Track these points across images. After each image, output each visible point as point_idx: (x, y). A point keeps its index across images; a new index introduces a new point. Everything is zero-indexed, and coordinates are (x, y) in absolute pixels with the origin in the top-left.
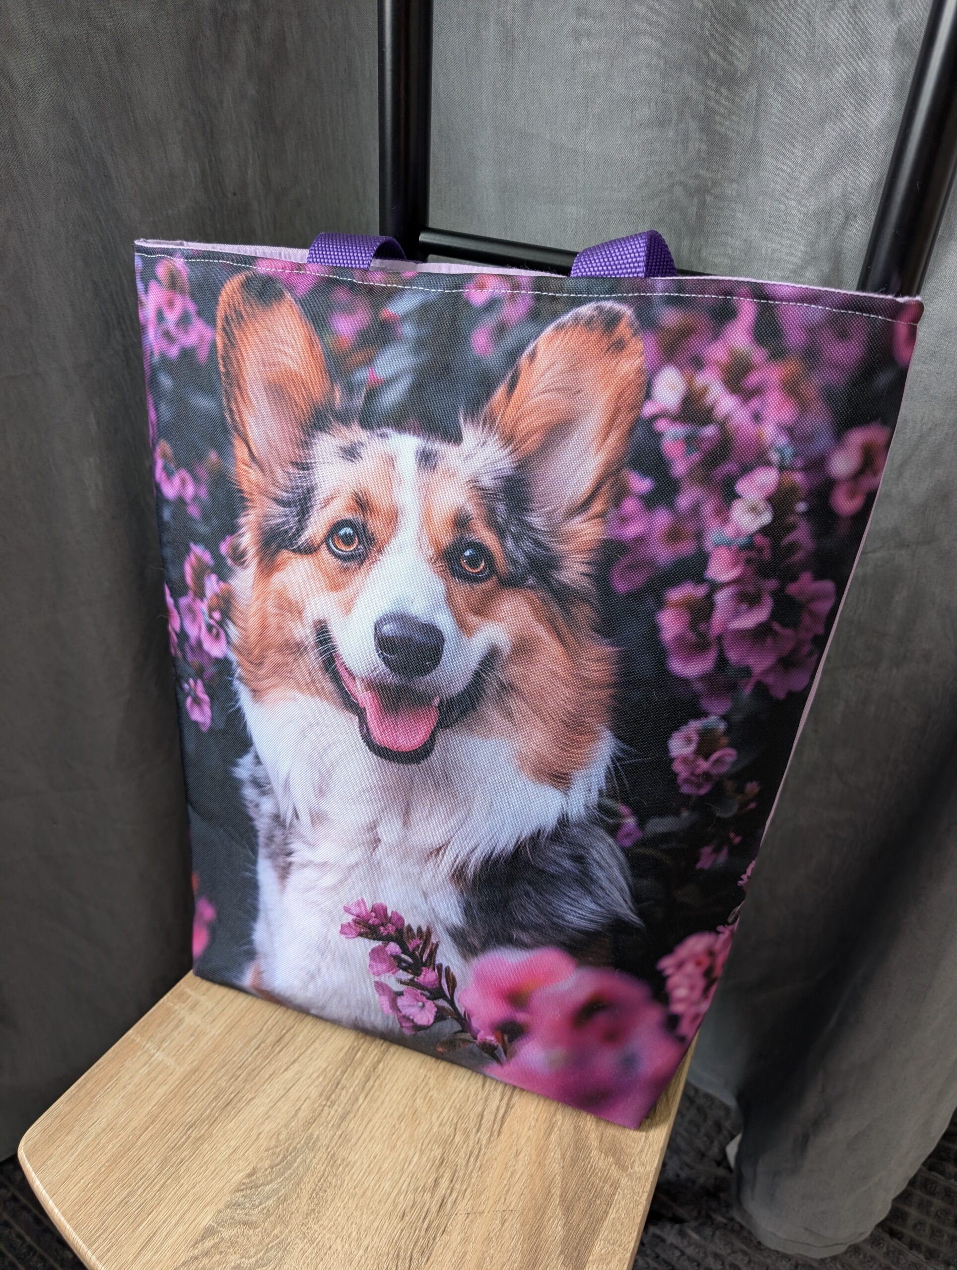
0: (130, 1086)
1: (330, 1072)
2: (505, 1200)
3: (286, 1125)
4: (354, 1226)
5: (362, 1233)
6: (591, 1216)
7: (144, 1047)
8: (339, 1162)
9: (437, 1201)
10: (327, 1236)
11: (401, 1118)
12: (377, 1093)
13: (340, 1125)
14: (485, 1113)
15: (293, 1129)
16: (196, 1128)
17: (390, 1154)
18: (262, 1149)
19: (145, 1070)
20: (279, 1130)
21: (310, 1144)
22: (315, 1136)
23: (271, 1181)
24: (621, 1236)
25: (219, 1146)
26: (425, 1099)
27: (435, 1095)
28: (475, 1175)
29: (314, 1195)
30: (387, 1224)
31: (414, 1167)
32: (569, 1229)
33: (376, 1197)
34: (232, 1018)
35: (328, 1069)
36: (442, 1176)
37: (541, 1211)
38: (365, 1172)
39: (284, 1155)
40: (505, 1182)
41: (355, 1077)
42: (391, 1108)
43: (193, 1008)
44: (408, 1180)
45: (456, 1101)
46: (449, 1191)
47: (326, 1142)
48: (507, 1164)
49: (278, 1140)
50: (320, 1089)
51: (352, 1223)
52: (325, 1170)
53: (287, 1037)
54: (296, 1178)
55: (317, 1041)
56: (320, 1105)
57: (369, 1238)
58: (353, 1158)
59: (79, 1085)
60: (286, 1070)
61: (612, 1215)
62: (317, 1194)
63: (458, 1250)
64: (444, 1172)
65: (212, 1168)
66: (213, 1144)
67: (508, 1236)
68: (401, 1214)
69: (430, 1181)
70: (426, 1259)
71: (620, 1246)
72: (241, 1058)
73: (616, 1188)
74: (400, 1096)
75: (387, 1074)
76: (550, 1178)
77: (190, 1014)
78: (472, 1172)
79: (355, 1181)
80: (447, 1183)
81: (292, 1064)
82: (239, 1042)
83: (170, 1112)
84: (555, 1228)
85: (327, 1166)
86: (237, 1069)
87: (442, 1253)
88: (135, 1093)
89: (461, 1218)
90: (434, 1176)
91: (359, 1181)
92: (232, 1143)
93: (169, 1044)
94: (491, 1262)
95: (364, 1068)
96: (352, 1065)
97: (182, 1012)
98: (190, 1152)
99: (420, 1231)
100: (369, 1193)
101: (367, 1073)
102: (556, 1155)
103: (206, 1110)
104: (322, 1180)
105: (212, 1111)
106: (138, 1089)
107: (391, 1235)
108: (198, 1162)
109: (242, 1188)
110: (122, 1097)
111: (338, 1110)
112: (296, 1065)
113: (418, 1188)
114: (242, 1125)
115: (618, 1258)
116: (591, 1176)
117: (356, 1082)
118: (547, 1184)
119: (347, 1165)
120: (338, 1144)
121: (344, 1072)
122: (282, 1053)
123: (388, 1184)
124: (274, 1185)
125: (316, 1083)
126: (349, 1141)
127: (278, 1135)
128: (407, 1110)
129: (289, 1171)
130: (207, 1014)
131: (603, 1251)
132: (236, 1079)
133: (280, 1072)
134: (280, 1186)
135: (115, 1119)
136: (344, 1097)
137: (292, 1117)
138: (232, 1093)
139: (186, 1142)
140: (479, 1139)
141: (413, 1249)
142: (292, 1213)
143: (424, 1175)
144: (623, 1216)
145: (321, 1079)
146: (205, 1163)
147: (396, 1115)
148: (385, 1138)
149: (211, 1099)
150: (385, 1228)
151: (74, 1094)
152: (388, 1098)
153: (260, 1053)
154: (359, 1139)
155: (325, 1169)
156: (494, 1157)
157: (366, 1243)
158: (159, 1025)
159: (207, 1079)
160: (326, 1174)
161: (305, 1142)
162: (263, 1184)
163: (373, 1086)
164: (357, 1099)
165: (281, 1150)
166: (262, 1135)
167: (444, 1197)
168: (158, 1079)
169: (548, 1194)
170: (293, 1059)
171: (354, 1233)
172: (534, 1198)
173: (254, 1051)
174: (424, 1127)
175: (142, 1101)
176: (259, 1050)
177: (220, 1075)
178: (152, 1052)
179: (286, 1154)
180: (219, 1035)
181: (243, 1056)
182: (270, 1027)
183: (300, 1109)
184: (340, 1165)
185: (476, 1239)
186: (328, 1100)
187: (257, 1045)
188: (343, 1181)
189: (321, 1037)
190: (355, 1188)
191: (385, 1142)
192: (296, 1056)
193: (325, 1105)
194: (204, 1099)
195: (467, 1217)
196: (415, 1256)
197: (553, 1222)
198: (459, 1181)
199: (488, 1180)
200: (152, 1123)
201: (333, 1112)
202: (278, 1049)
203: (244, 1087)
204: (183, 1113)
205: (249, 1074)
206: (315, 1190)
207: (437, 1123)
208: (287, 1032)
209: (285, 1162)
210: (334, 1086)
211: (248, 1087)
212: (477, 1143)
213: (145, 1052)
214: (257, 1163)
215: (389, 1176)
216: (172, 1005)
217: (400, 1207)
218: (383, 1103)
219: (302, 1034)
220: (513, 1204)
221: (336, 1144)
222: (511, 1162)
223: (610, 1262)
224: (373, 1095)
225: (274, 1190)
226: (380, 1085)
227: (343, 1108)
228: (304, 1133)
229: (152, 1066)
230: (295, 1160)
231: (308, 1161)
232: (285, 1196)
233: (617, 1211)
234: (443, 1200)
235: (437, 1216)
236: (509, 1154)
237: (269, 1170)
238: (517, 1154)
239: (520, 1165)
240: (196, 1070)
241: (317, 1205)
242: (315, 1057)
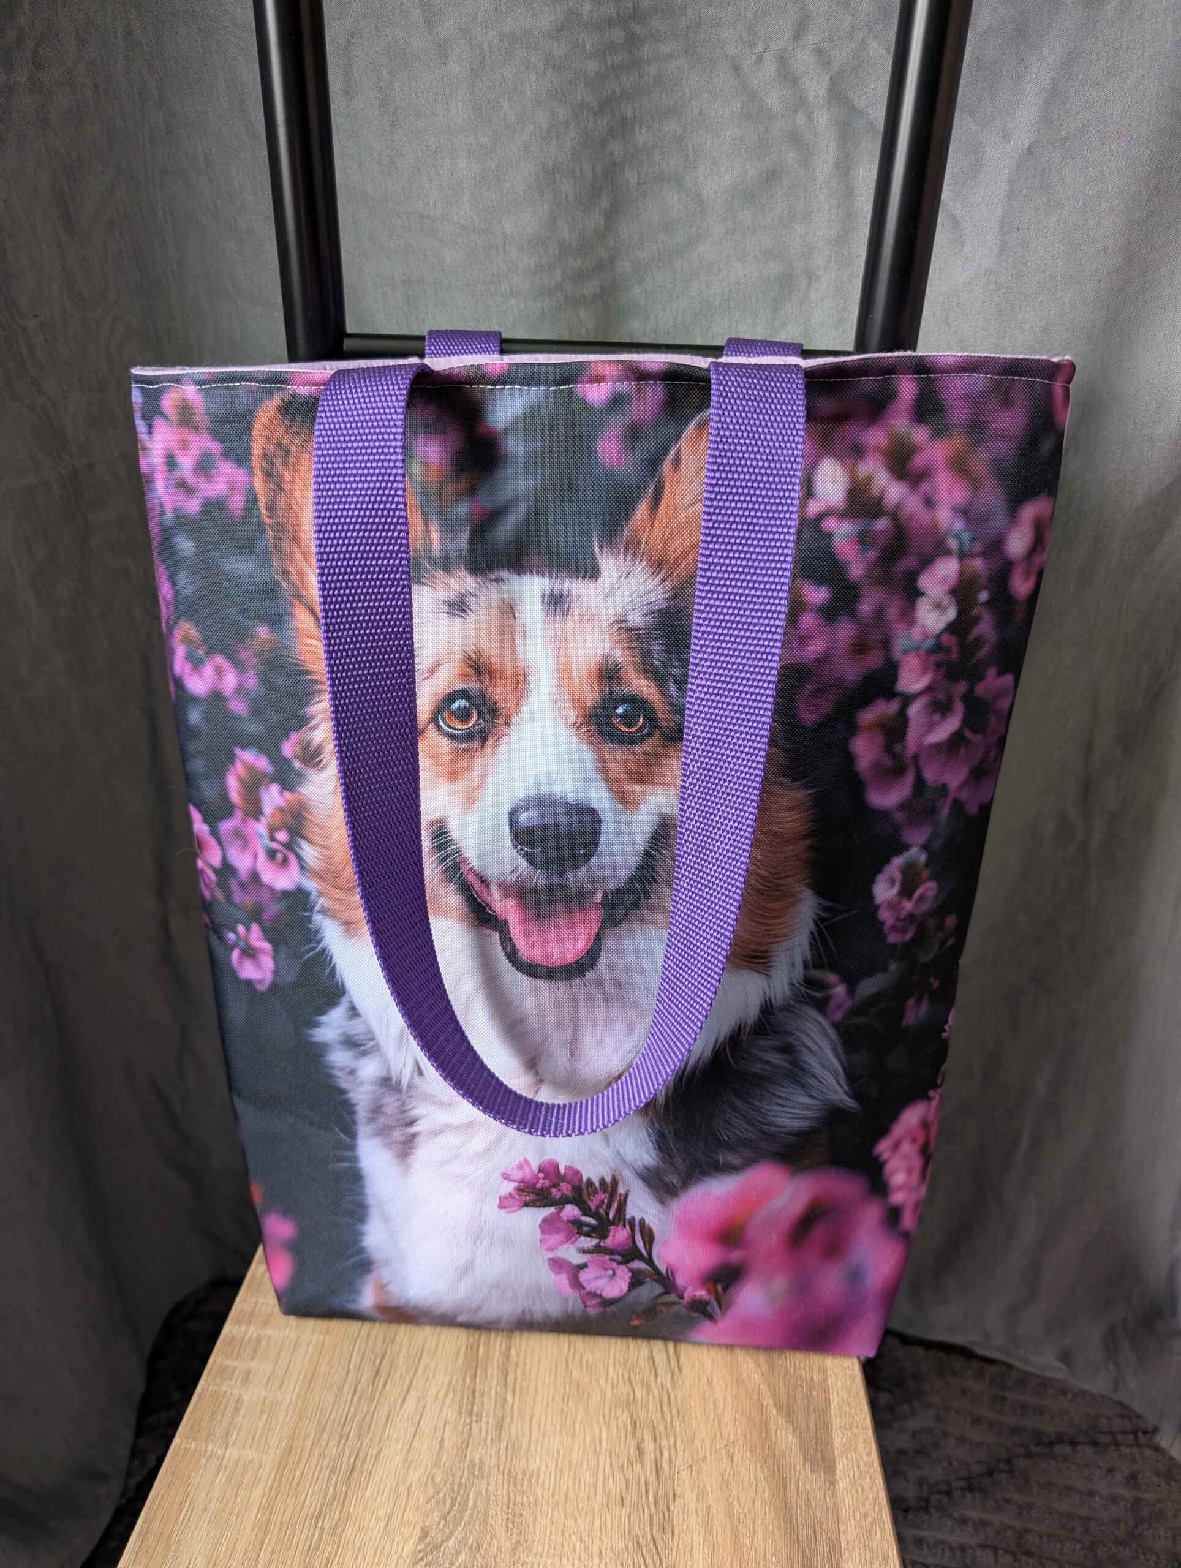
0: (212, 1505)
1: (457, 1383)
2: (721, 1433)
3: (436, 1464)
4: (573, 1537)
5: (586, 1540)
6: (815, 1411)
7: (206, 1451)
8: (520, 1476)
9: (651, 1468)
10: (549, 1562)
11: (565, 1399)
12: (525, 1384)
13: (500, 1437)
14: (655, 1354)
15: (447, 1465)
16: (325, 1516)
17: (573, 1442)
18: (421, 1503)
19: (222, 1478)
20: (430, 1472)
21: (477, 1472)
22: (477, 1461)
23: (452, 1534)
24: (853, 1417)
25: (366, 1523)
26: (581, 1368)
27: (591, 1359)
28: (676, 1423)
29: (510, 1525)
30: (608, 1517)
31: (607, 1444)
32: (801, 1434)
33: (582, 1495)
34: (303, 1372)
35: (454, 1381)
36: (643, 1440)
37: (763, 1428)
38: (555, 1475)
39: (452, 1498)
40: (712, 1416)
41: (489, 1377)
42: (549, 1392)
43: (246, 1380)
44: (608, 1461)
45: (617, 1355)
46: (658, 1452)
47: (494, 1461)
48: (704, 1397)
49: (435, 1485)
50: (456, 1407)
51: (570, 1536)
52: (509, 1493)
53: (385, 1365)
54: (479, 1517)
55: (425, 1356)
56: (465, 1425)
57: (597, 1543)
58: (533, 1465)
59: (140, 1532)
60: (403, 1403)
61: (835, 1401)
62: (513, 1522)
63: (700, 1508)
64: (642, 1434)
65: (371, 1552)
66: (357, 1524)
67: (743, 1469)
68: (618, 1500)
69: (633, 1450)
70: (670, 1534)
71: (857, 1427)
72: (340, 1413)
73: (825, 1372)
74: (553, 1376)
75: (525, 1358)
76: (756, 1391)
77: (247, 1389)
78: (672, 1421)
79: (549, 1489)
80: (652, 1445)
81: (407, 1393)
82: (328, 1395)
83: (281, 1511)
84: (787, 1440)
85: (509, 1487)
86: (341, 1427)
87: (684, 1520)
88: (224, 1510)
89: (685, 1474)
90: (633, 1444)
91: (554, 1487)
92: (381, 1513)
93: (238, 1434)
94: (740, 1504)
95: (495, 1363)
96: (480, 1365)
97: (234, 1391)
98: (333, 1546)
99: (648, 1508)
100: (571, 1494)
101: (501, 1367)
102: (750, 1366)
103: (327, 1489)
104: (511, 1505)
105: (335, 1487)
106: (224, 1503)
107: (619, 1527)
108: (350, 1553)
109: (420, 1557)
110: (209, 1522)
111: (488, 1422)
112: (412, 1392)
113: (622, 1466)
114: (382, 1487)
115: (861, 1439)
116: (794, 1371)
117: (495, 1382)
118: (755, 1398)
119: (531, 1476)
120: (509, 1458)
121: (474, 1377)
122: (388, 1386)
123: (588, 1475)
124: (458, 1536)
125: (448, 1403)
126: (520, 1448)
127: (432, 1479)
128: (567, 1388)
129: (468, 1513)
130: (269, 1379)
131: (844, 1440)
132: (347, 1439)
133: (398, 1408)
134: (466, 1534)
135: (214, 1552)
136: (489, 1403)
137: (439, 1452)
138: (350, 1457)
139: (321, 1538)
140: (662, 1384)
141: (651, 1530)
142: (495, 1557)
143: (622, 1447)
144: (845, 1396)
145: (451, 1396)
146: (359, 1550)
147: (558, 1398)
148: (558, 1428)
149: (327, 1474)
150: (609, 1522)
151: (140, 1546)
152: (540, 1384)
153: (360, 1397)
154: (530, 1442)
155: (508, 1491)
156: (687, 1395)
157: (596, 1549)
158: (212, 1417)
159: (309, 1454)
160: (512, 1496)
161: (468, 1473)
162: (443, 1541)
163: (516, 1379)
164: (505, 1400)
165: (445, 1494)
166: (413, 1487)
167: (656, 1461)
168: (246, 1481)
169: (762, 1409)
170: (405, 1388)
171: (578, 1545)
172: (750, 1419)
173: (352, 1399)
174: (596, 1397)
175: (237, 1516)
176: (358, 1394)
177: (324, 1443)
178: (220, 1452)
179: (454, 1496)
180: (298, 1398)
181: (341, 1410)
182: (358, 1363)
183: (443, 1439)
184: (523, 1479)
185: (712, 1488)
186: (471, 1415)
187: (352, 1390)
188: (536, 1496)
189: (426, 1349)
190: (553, 1496)
191: (561, 1432)
192: (407, 1383)
193: (471, 1422)
194: (318, 1479)
195: (691, 1470)
196: (656, 1536)
197: (781, 1434)
198: (664, 1437)
199: (694, 1421)
200: (266, 1534)
201: (484, 1426)
202: (381, 1384)
203: (361, 1444)
204: (300, 1506)
205: (360, 1427)
206: (508, 1519)
207: (609, 1386)
208: (382, 1360)
209: (457, 1505)
210: (471, 1398)
211: (366, 1441)
212: (663, 1389)
213: (211, 1456)
214: (424, 1521)
215: (585, 1466)
216: (215, 1388)
217: (615, 1495)
218: (536, 1391)
219: (402, 1355)
220: (731, 1434)
221: (506, 1459)
222: (707, 1393)
223: (856, 1447)
224: (521, 1389)
225: (459, 1542)
226: (524, 1373)
227: (494, 1416)
228: (462, 1464)
229: (228, 1470)
230: (468, 1498)
231: (484, 1491)
232: (477, 1542)
233: (838, 1394)
234: (657, 1464)
235: (659, 1483)
236: (701, 1385)
237: (442, 1523)
238: (710, 1382)
239: (718, 1391)
240: (289, 1450)
241: (519, 1534)
242: (431, 1375)
